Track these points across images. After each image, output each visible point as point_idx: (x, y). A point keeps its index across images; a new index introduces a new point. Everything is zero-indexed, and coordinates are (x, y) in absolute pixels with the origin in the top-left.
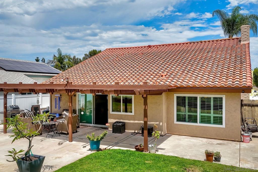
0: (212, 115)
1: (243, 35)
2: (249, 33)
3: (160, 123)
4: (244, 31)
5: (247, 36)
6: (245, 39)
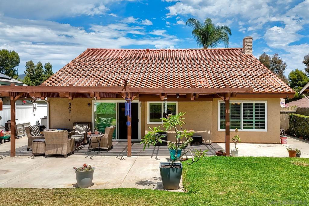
0: (254, 120)
1: (247, 46)
2: (252, 45)
3: (208, 132)
4: (248, 42)
5: (250, 48)
6: (249, 50)
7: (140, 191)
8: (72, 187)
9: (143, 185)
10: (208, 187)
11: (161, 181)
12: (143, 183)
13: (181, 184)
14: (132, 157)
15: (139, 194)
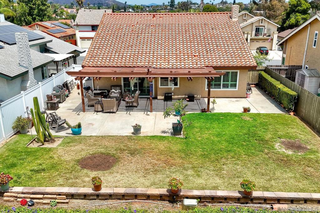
0: (230, 83)
4: (235, 10)
5: (237, 15)
6: (235, 17)
7: (164, 137)
8: (132, 135)
9: (164, 133)
10: (194, 135)
11: (172, 131)
12: (164, 132)
13: (182, 133)
14: (153, 112)
15: (164, 139)
